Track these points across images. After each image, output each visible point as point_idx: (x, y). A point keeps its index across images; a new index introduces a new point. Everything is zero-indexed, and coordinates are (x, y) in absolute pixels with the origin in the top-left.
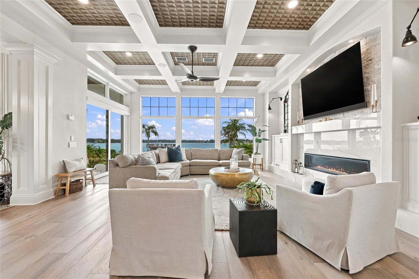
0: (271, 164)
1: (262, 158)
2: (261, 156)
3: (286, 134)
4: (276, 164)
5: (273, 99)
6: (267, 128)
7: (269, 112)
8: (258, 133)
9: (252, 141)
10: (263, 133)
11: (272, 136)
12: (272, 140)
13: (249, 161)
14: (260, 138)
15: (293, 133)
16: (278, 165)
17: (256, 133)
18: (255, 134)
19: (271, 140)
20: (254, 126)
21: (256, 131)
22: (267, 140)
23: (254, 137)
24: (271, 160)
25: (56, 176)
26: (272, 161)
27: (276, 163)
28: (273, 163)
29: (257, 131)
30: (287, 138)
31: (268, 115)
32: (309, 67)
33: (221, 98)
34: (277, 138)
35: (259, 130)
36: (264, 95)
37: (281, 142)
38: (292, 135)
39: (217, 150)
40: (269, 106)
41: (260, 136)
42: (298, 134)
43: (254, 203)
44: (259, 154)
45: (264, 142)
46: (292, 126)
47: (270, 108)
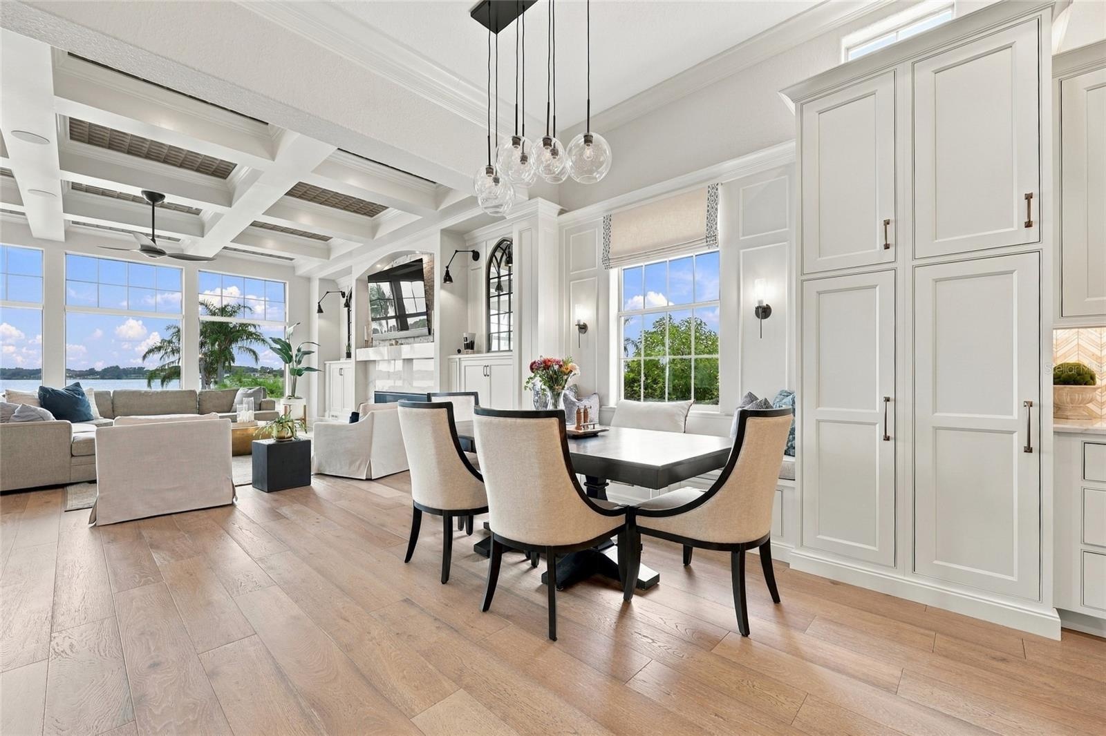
0: (324, 416)
1: (305, 406)
2: (303, 402)
3: (349, 360)
4: (333, 416)
5: (328, 292)
6: (315, 348)
7: (319, 317)
8: (296, 356)
9: (281, 373)
10: (306, 356)
11: (326, 362)
12: (325, 372)
13: (276, 410)
14: (300, 367)
15: (358, 360)
16: (336, 417)
17: (292, 357)
18: (288, 359)
19: (322, 371)
20: (287, 341)
21: (291, 351)
22: (314, 370)
23: (287, 365)
24: (323, 410)
26: (325, 411)
27: (332, 413)
28: (327, 414)
29: (294, 352)
30: (349, 366)
31: (317, 322)
32: (381, 261)
33: (199, 271)
34: (334, 366)
35: (299, 350)
36: (308, 279)
37: (341, 375)
38: (357, 362)
39: (194, 392)
40: (319, 306)
41: (299, 362)
42: (366, 361)
43: (284, 438)
44: (298, 398)
45: (309, 374)
46: (356, 348)
47: (320, 311)
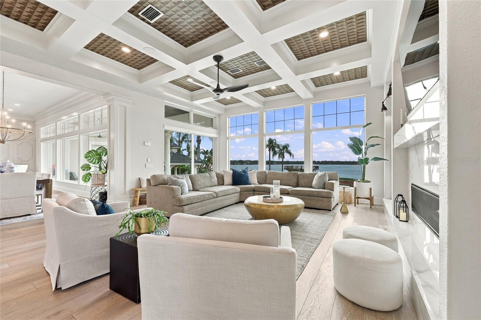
1: (370, 189)
2: (370, 185)
8: (365, 149)
18: (359, 152)
25: (132, 189)
33: (312, 104)
35: (366, 144)
38: (394, 150)
40: (383, 104)
41: (366, 153)
44: (365, 182)
46: (394, 134)
47: (384, 109)
